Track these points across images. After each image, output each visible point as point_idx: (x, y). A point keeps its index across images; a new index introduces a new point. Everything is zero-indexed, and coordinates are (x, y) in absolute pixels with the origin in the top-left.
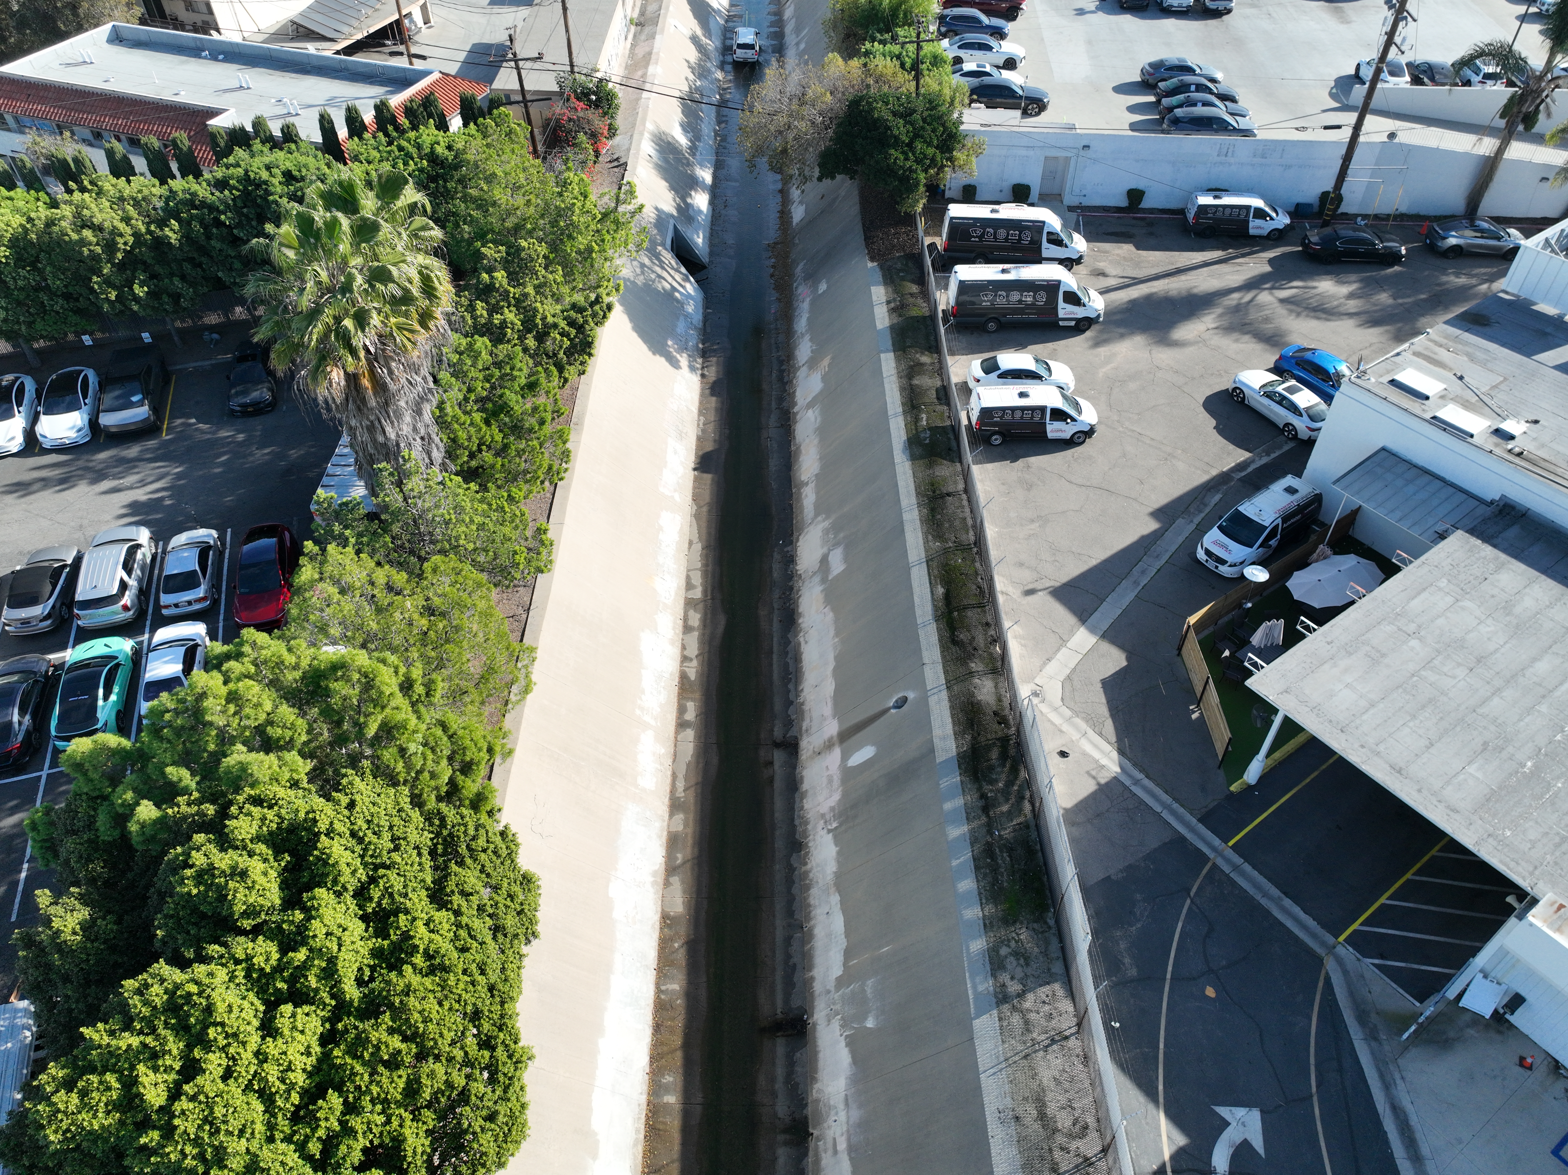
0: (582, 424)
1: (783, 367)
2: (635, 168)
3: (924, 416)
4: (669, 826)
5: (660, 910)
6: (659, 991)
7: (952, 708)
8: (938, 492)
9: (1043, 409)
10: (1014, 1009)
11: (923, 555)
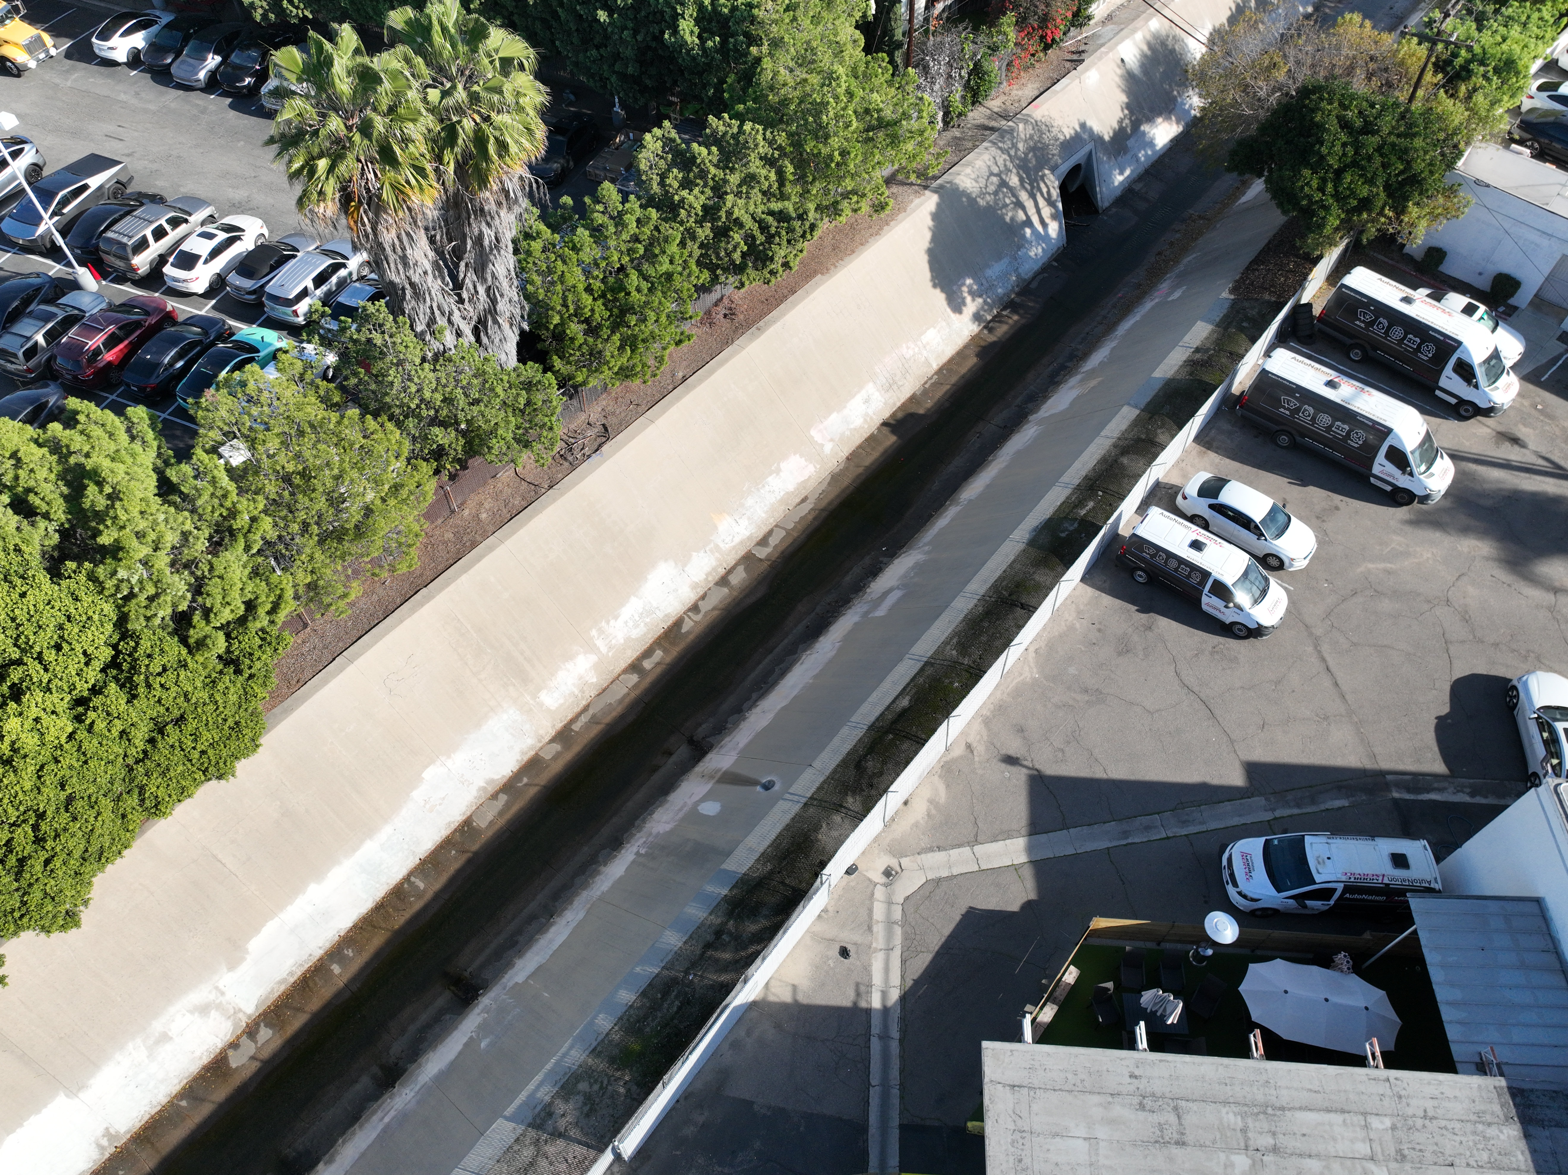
0: (763, 333)
1: (1069, 364)
2: (1087, 70)
3: (1091, 504)
4: (541, 748)
5: (469, 813)
6: (407, 879)
7: (788, 828)
8: (1014, 597)
9: (1206, 574)
10: (536, 1142)
11: (929, 654)
